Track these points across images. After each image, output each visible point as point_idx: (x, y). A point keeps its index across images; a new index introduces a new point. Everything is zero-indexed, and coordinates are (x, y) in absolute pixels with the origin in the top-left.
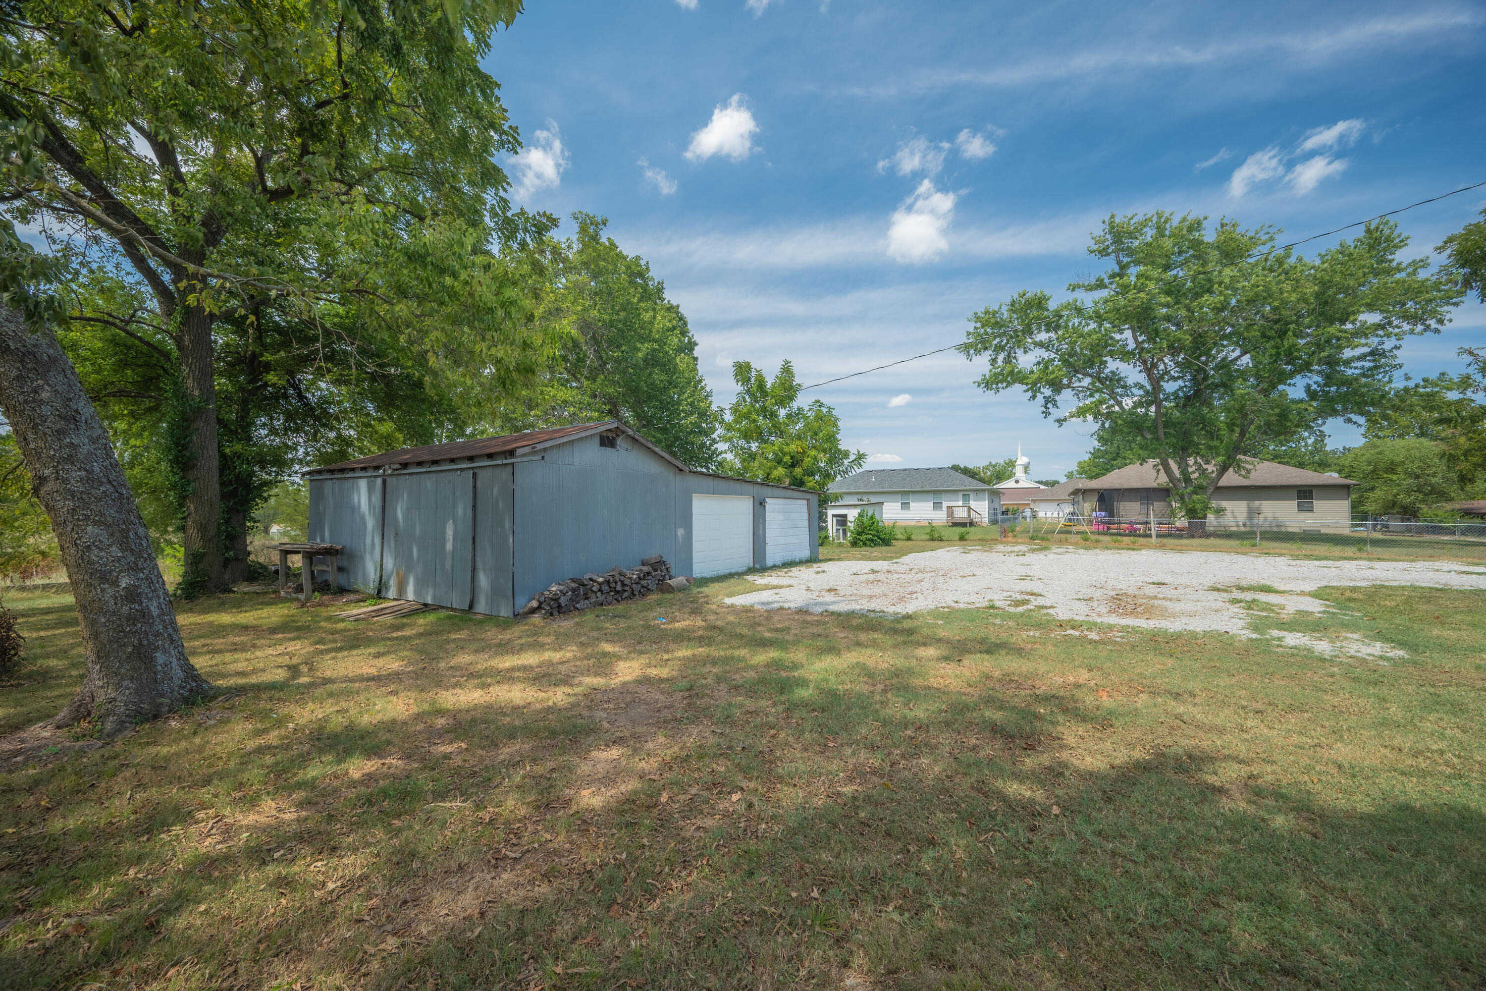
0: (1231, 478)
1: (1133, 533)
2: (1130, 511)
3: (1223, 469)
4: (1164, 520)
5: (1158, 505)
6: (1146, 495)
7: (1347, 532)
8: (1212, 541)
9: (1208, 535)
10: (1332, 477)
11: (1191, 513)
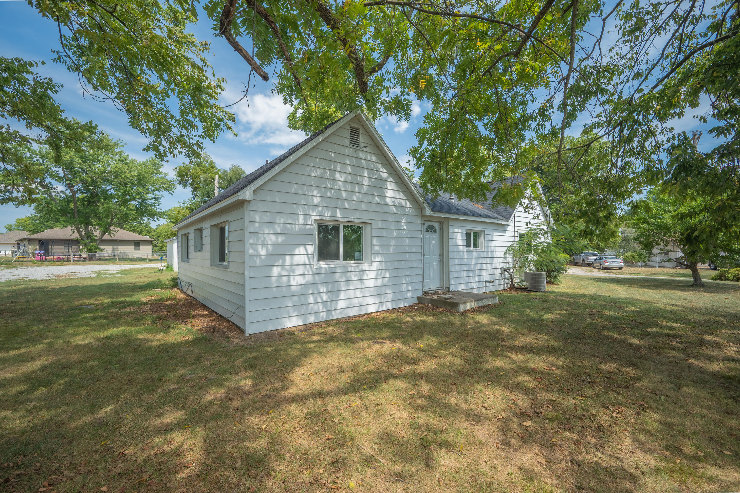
0: (107, 237)
1: (59, 260)
2: (58, 250)
3: (104, 234)
4: (77, 254)
5: (74, 247)
6: (68, 242)
7: (150, 257)
8: (98, 262)
9: (97, 260)
10: (147, 238)
11: (90, 250)
